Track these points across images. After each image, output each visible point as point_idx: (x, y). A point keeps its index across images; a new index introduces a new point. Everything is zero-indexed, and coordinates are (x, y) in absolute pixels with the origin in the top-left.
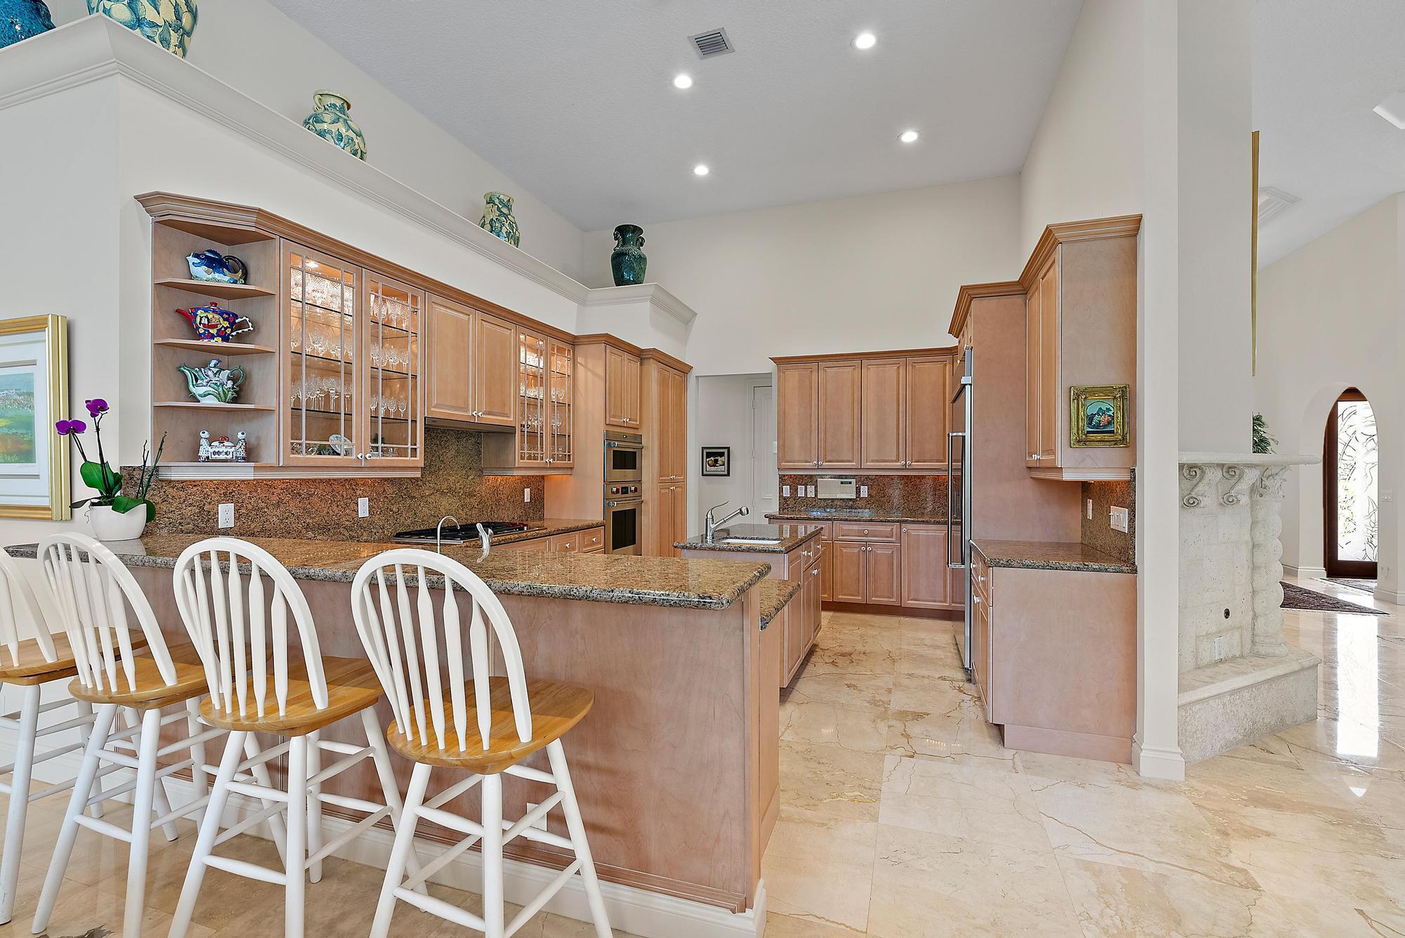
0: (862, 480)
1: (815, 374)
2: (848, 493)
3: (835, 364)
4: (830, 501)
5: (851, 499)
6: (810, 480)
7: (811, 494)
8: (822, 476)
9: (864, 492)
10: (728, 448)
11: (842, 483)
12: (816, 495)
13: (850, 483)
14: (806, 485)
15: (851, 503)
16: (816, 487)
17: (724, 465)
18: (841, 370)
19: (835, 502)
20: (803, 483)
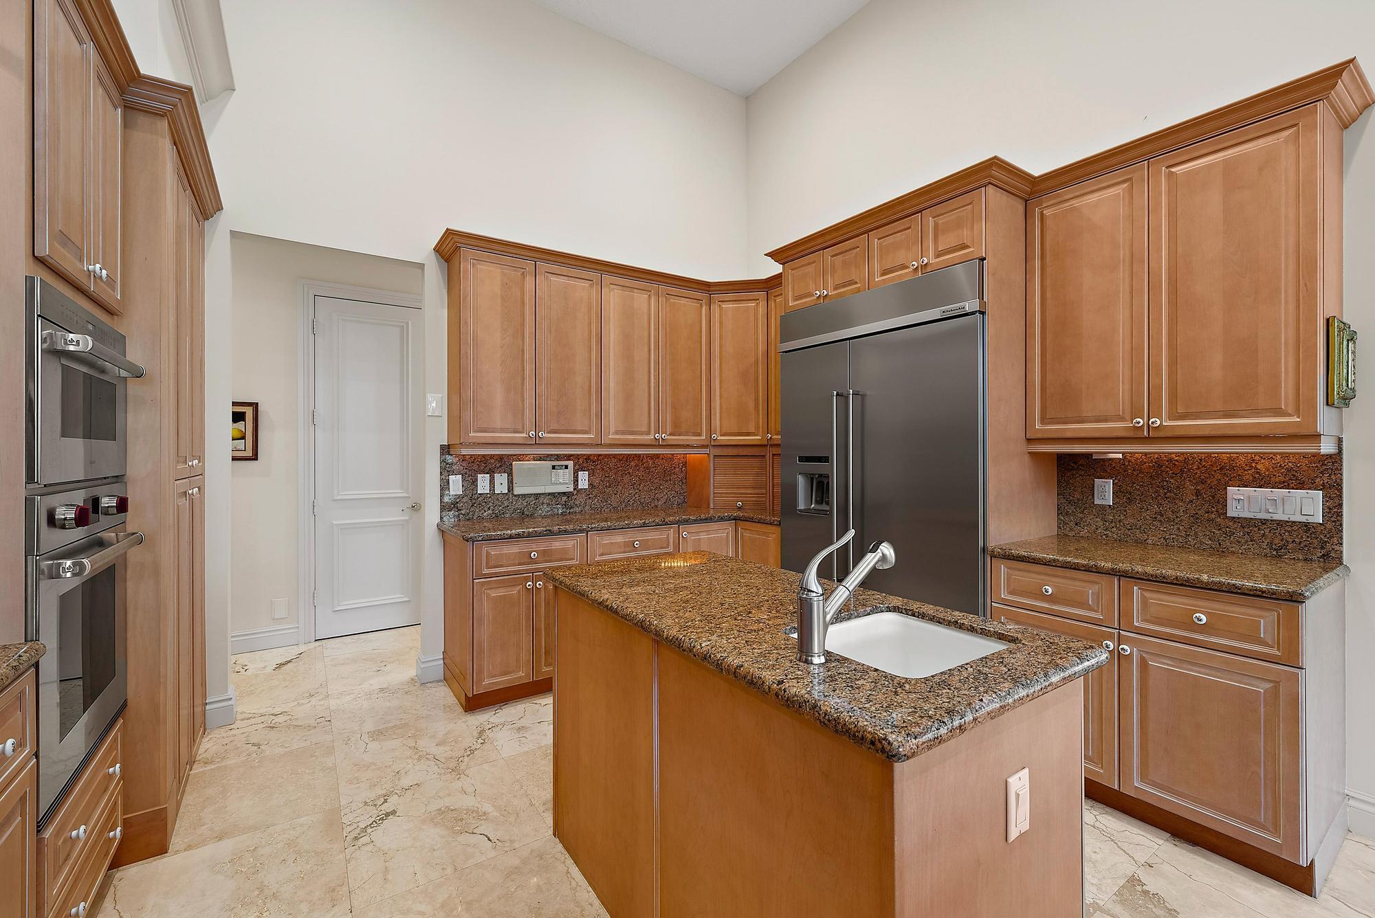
0: (582, 463)
1: (529, 281)
2: (562, 481)
3: (564, 270)
4: (532, 498)
5: (564, 493)
6: (502, 464)
7: (501, 485)
8: (520, 458)
9: (584, 480)
10: (255, 406)
11: (554, 467)
12: (510, 489)
13: (566, 467)
14: (491, 472)
15: (564, 498)
16: (510, 474)
17: (243, 438)
18: (572, 282)
19: (541, 499)
20: (487, 469)
